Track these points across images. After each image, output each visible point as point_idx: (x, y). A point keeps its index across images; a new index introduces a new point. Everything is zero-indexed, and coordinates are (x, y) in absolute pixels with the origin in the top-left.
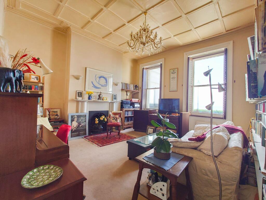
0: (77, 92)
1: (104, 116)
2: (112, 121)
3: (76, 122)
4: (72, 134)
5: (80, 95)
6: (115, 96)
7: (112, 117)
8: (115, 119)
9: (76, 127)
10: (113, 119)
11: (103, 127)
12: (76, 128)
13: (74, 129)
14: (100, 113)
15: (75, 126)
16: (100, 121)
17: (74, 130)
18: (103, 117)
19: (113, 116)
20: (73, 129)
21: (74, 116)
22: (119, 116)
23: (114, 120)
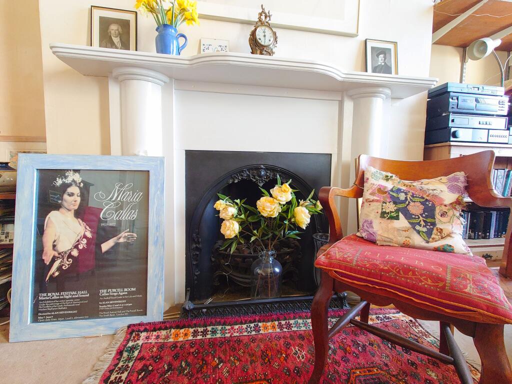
0: (97, 14)
1: (286, 186)
2: (380, 229)
3: (71, 214)
4: (42, 296)
5: (116, 40)
6: (384, 52)
7: (381, 191)
8: (416, 208)
9: (75, 253)
10: (391, 207)
11: (283, 265)
12: (70, 256)
13: (56, 264)
14: (267, 169)
15: (65, 245)
16: (257, 225)
17: (60, 268)
18: (284, 193)
19: (389, 185)
20: (53, 260)
21: (62, 173)
22: (452, 189)
23: (403, 222)
